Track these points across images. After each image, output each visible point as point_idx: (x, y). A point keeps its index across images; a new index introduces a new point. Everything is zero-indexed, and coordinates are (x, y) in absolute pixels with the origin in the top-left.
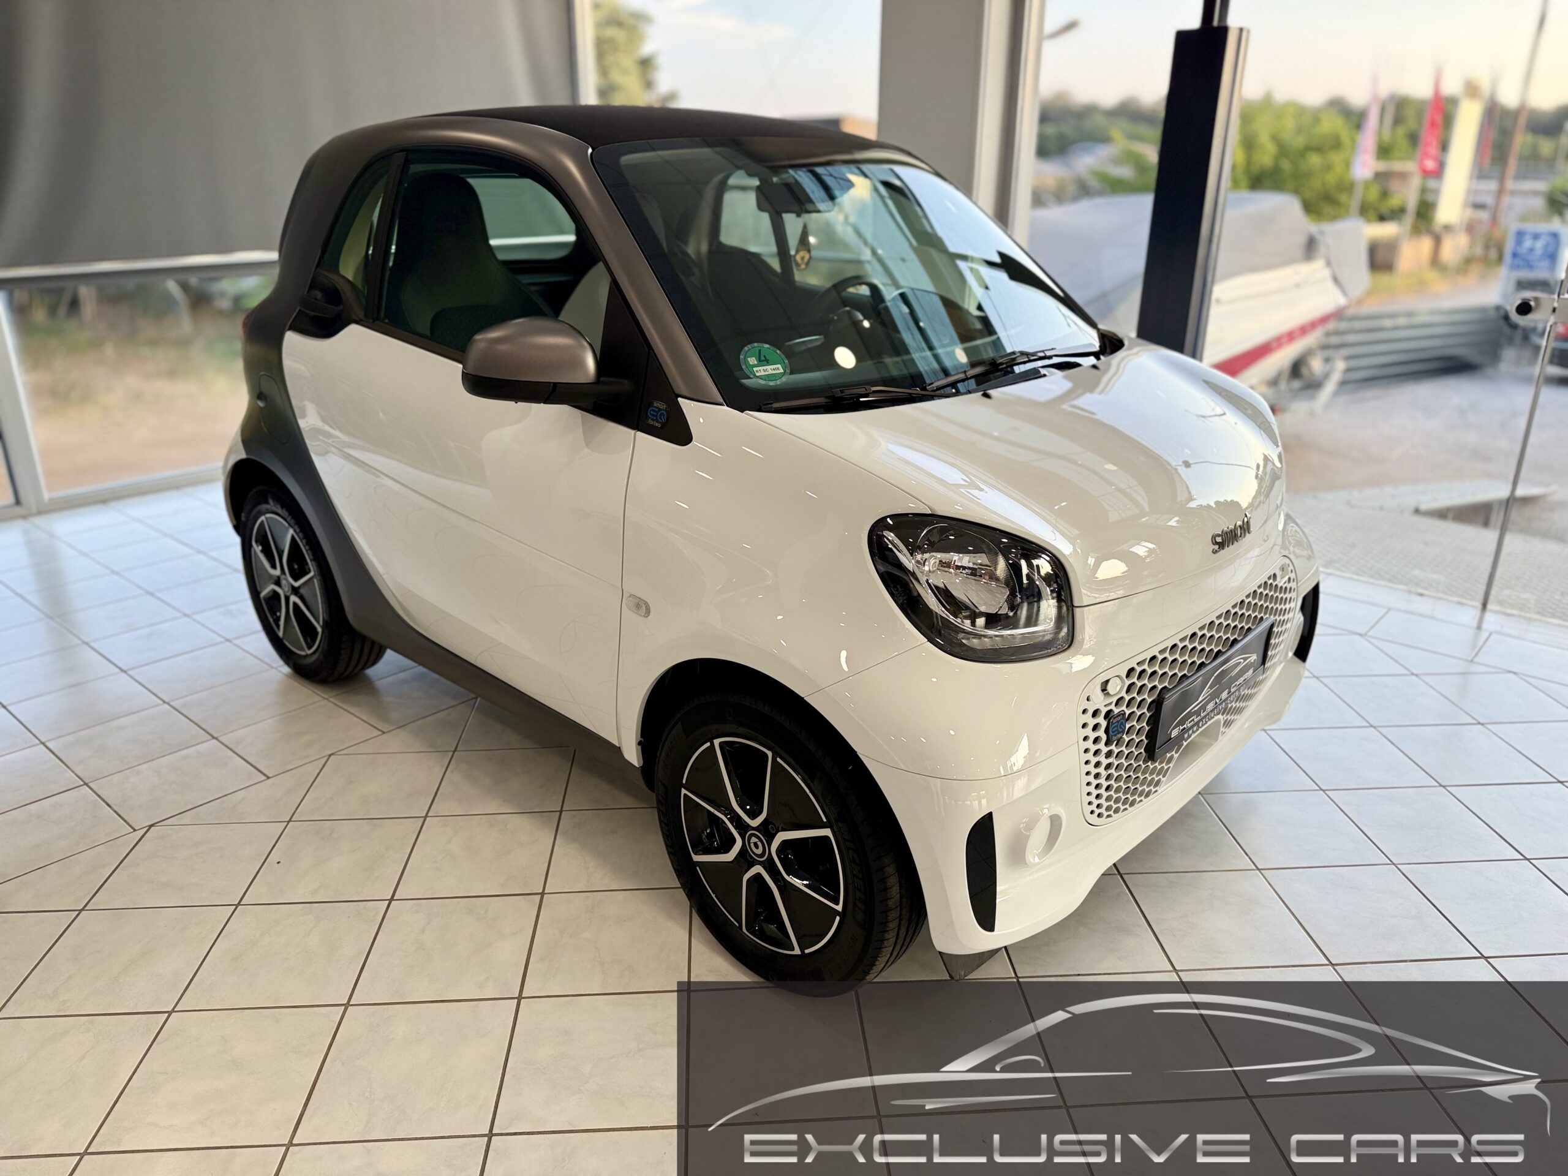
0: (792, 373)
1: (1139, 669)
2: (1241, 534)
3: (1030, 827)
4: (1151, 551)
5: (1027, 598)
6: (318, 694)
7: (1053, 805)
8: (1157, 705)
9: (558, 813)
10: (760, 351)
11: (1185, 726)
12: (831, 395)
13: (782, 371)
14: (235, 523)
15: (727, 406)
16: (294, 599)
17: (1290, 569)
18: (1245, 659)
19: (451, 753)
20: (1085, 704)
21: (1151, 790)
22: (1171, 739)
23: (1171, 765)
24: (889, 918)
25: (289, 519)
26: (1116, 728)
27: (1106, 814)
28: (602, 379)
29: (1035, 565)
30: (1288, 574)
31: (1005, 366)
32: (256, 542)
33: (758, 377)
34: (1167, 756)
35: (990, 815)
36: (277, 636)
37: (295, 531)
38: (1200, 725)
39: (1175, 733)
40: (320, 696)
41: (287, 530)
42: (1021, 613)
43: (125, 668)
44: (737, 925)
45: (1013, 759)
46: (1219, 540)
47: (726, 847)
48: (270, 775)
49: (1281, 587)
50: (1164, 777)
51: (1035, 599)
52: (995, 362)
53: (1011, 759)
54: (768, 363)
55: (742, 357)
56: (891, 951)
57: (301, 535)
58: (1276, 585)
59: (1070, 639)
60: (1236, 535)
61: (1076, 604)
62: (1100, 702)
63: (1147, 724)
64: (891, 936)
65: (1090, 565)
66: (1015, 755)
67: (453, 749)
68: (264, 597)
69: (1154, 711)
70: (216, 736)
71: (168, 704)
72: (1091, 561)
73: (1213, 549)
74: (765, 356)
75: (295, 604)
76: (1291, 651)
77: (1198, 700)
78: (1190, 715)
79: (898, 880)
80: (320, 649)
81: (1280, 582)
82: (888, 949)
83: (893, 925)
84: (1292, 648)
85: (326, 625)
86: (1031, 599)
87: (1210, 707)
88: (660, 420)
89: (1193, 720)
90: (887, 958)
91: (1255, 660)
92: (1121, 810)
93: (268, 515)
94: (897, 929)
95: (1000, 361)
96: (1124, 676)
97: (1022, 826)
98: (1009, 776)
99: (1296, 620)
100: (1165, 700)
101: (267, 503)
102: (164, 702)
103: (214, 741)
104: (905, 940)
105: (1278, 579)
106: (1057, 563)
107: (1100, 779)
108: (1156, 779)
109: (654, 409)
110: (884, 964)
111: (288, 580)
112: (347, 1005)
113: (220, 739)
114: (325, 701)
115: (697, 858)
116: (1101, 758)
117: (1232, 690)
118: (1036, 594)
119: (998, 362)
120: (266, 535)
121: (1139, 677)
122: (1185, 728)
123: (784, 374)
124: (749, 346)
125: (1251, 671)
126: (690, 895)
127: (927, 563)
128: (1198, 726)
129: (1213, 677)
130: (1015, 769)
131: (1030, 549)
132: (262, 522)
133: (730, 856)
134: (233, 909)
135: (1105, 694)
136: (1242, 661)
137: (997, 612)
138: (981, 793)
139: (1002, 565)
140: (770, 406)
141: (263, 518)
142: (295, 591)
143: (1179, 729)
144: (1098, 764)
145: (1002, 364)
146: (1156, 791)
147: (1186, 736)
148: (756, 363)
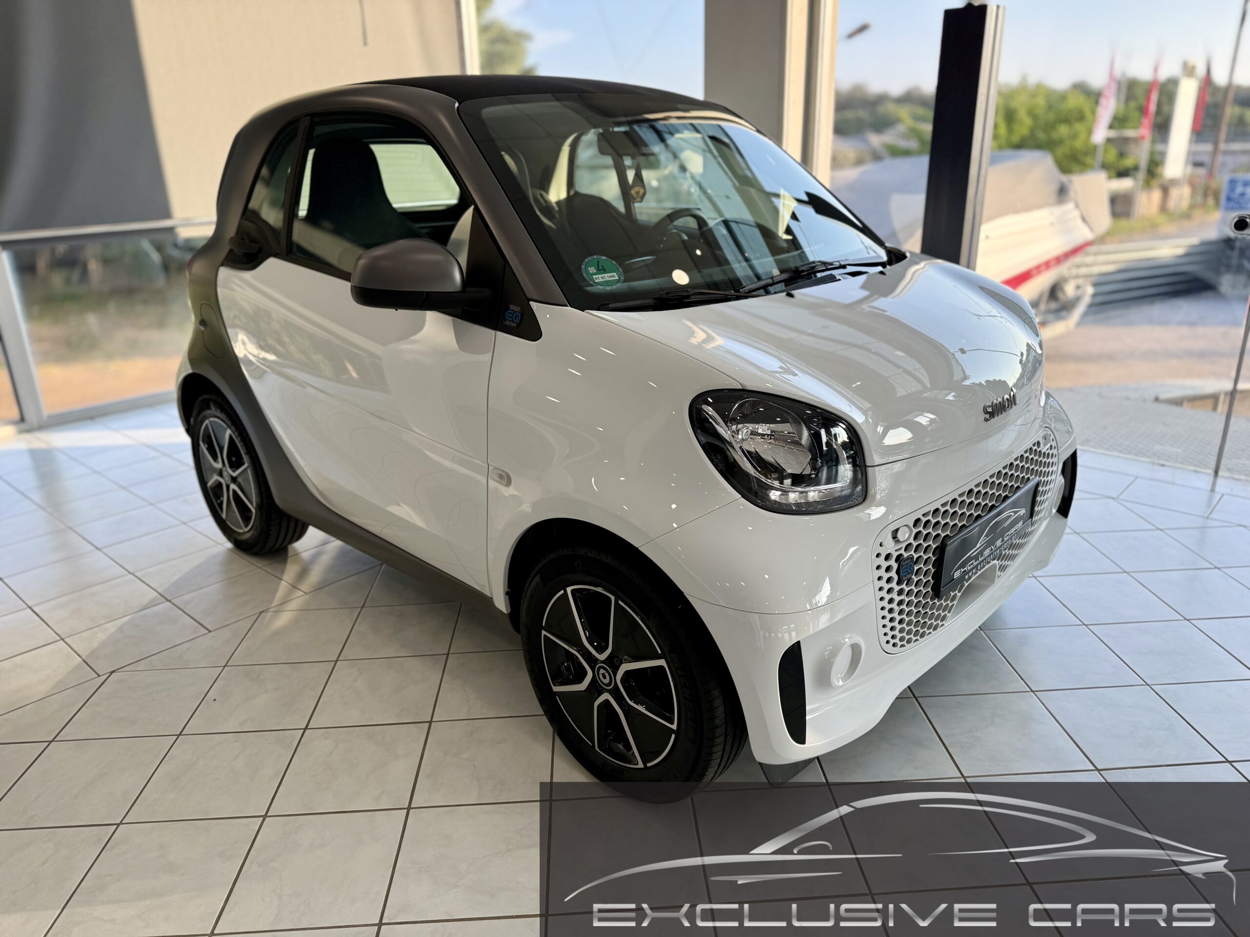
0: (624, 281)
1: (924, 520)
2: (1008, 405)
3: (834, 654)
4: (932, 421)
5: (827, 462)
6: (254, 564)
7: (854, 635)
8: (941, 550)
9: (446, 656)
10: (598, 262)
11: (966, 569)
12: (660, 296)
13: (617, 278)
14: (187, 427)
15: (571, 307)
16: (233, 486)
17: (1051, 438)
18: (1015, 513)
19: (360, 609)
20: (880, 550)
21: (938, 624)
22: (954, 579)
23: (955, 602)
24: (716, 734)
25: (227, 421)
26: (906, 570)
27: (900, 644)
28: (468, 289)
29: (833, 433)
30: (1050, 443)
31: (806, 273)
32: (203, 441)
33: (598, 284)
34: (951, 595)
35: (798, 643)
36: (222, 518)
37: (232, 431)
38: (979, 569)
39: (957, 575)
40: (256, 566)
41: (225, 430)
42: (822, 475)
43: (99, 546)
44: (591, 744)
45: (817, 598)
46: (990, 410)
47: (580, 679)
48: (211, 629)
49: (1044, 453)
50: (949, 612)
51: (834, 464)
52: (798, 269)
53: (816, 598)
54: (605, 271)
55: (583, 267)
56: (719, 763)
57: (236, 433)
58: (1040, 451)
59: (864, 494)
60: (1004, 406)
61: (868, 464)
62: (890, 547)
63: (932, 566)
64: (718, 750)
65: (879, 433)
66: (819, 595)
67: (361, 605)
68: (210, 487)
69: (938, 555)
70: (169, 598)
71: (133, 574)
72: (880, 429)
73: (985, 418)
74: (602, 266)
75: (234, 491)
76: (1055, 508)
77: (976, 547)
78: (970, 559)
79: (722, 702)
80: (254, 528)
81: (1043, 449)
82: (716, 761)
83: (720, 740)
84: (1055, 505)
85: (259, 508)
86: (830, 463)
87: (987, 552)
88: (515, 320)
89: (972, 563)
90: (716, 769)
91: (1024, 514)
92: (913, 641)
93: (211, 419)
94: (723, 743)
95: (802, 269)
96: (911, 525)
97: (826, 653)
98: (815, 610)
99: (1057, 481)
100: (947, 546)
101: (209, 408)
102: (129, 573)
103: (168, 603)
104: (730, 753)
105: (1042, 445)
106: (851, 430)
107: (893, 613)
108: (943, 614)
109: (511, 311)
110: (713, 774)
111: (229, 472)
112: (265, 817)
113: (172, 601)
114: (259, 570)
115: (556, 689)
116: (894, 595)
117: (1005, 539)
118: (834, 459)
119: (800, 270)
120: (209, 437)
121: (925, 527)
122: (965, 571)
123: (618, 281)
124: (589, 258)
125: (1021, 523)
126: (551, 720)
127: (740, 432)
128: (977, 569)
129: (989, 527)
130: (819, 605)
131: (829, 419)
132: (207, 425)
133: (583, 686)
134: (175, 740)
135: (896, 541)
136: (1013, 514)
137: (801, 473)
138: (791, 626)
139: (805, 434)
140: (608, 306)
141: (207, 422)
142: (234, 480)
143: (961, 571)
144: (891, 601)
145: (803, 271)
146: (943, 625)
147: (967, 577)
148: (595, 271)
